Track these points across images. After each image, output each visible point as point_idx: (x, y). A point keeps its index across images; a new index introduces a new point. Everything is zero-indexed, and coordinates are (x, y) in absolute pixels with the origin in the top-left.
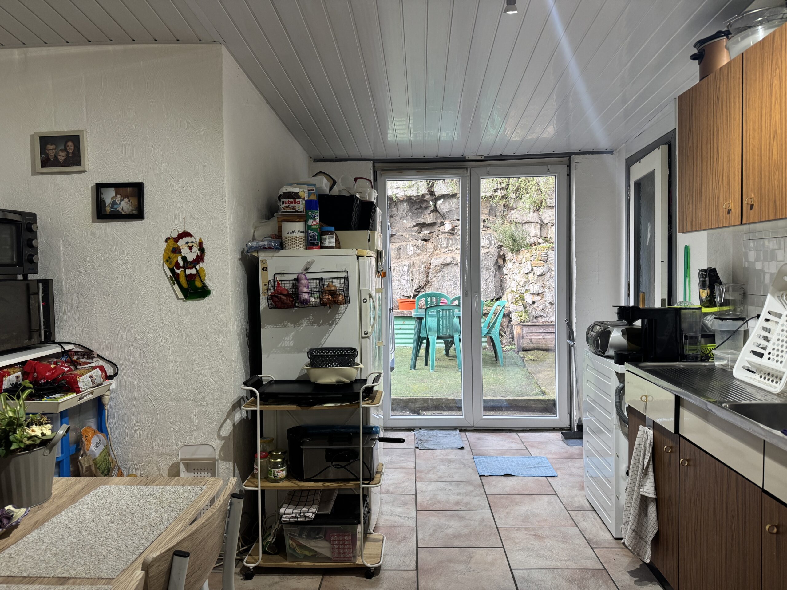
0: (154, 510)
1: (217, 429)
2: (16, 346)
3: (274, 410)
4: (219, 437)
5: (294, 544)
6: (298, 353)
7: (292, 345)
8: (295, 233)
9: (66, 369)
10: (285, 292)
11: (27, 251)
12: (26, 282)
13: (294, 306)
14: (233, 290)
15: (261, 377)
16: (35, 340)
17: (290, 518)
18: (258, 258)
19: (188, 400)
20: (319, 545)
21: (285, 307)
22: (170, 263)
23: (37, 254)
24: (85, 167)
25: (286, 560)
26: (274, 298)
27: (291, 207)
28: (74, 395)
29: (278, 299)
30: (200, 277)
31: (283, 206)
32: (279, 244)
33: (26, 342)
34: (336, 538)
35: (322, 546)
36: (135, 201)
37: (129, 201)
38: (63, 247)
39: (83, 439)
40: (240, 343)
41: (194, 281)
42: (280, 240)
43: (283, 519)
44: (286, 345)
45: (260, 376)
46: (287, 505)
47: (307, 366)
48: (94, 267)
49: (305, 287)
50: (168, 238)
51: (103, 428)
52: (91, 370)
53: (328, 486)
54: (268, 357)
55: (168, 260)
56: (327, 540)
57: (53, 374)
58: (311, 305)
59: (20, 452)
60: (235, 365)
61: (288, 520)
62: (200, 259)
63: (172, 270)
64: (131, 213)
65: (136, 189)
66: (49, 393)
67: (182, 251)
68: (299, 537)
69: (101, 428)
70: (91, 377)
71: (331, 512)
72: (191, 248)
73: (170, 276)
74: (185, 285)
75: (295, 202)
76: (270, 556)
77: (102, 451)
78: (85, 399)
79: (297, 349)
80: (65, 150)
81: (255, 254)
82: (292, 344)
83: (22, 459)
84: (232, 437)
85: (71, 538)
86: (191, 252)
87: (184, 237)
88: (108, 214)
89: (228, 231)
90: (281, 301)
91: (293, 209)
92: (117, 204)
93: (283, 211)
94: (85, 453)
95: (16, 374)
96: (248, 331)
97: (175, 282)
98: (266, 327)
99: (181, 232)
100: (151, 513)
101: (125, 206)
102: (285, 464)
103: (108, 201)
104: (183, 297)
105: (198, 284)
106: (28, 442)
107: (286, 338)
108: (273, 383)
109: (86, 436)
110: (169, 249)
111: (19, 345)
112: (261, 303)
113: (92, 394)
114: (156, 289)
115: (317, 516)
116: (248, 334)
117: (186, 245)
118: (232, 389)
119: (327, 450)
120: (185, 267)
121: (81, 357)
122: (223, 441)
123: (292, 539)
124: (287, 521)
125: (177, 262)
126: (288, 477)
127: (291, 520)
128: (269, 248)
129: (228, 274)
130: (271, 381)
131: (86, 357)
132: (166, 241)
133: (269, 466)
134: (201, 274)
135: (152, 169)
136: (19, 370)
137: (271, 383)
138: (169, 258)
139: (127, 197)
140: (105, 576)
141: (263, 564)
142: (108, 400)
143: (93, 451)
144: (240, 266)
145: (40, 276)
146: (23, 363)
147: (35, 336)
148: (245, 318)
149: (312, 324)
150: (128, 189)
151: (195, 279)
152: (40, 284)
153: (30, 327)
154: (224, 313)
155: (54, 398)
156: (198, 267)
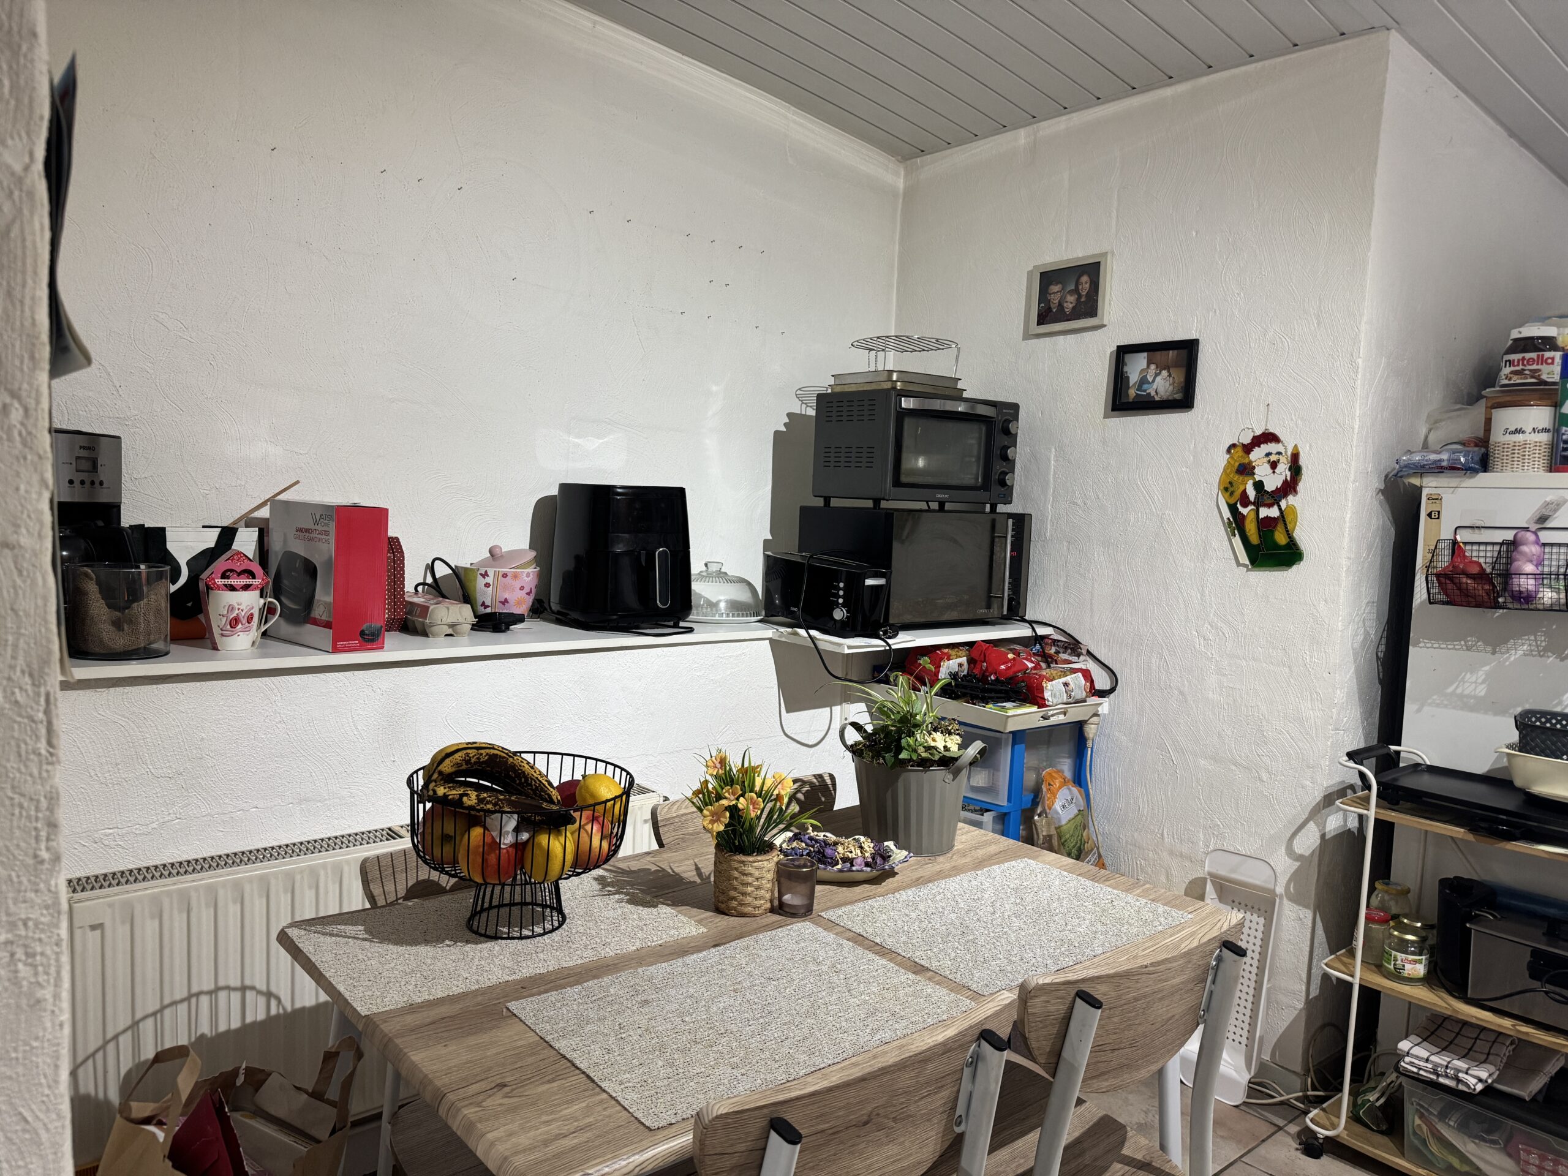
0: (1087, 922)
1: (1288, 835)
2: (965, 617)
3: (1421, 830)
4: (1290, 851)
5: (1424, 1127)
6: (1496, 714)
7: (1482, 693)
8: (1523, 432)
9: (1030, 665)
10: (1475, 570)
11: (998, 467)
12: (993, 516)
13: (1496, 606)
14: (1353, 556)
15: (1398, 753)
16: (994, 611)
17: (1420, 1069)
18: (1420, 489)
19: (1236, 764)
20: (1488, 1157)
21: (1468, 605)
22: (1232, 494)
23: (1013, 472)
24: (1102, 319)
25: (1403, 1155)
26: (1443, 580)
27: (1527, 372)
28: (1035, 709)
29: (1454, 583)
30: (1285, 524)
31: (1506, 370)
32: (1477, 458)
33: (981, 612)
34: (1534, 1158)
35: (1495, 1162)
36: (1179, 375)
37: (1170, 376)
38: (1055, 461)
39: (1044, 788)
40: (1357, 672)
41: (1272, 532)
42: (1483, 450)
43: (1402, 1064)
44: (1466, 692)
45: (1393, 748)
46: (1421, 1040)
47: (1509, 747)
48: (1098, 496)
49: (1531, 561)
50: (1234, 446)
51: (1082, 780)
52: (1068, 673)
53: (1527, 1034)
54: (1419, 710)
55: (1227, 488)
56: (1510, 1155)
57: (1008, 668)
58: (1541, 607)
59: (912, 766)
60: (1339, 714)
61: (1415, 1070)
62: (1289, 487)
63: (1233, 508)
64: (1171, 398)
65: (1184, 353)
66: (998, 698)
67: (1256, 471)
68: (1440, 1120)
69: (1079, 779)
70: (1066, 684)
71: (1534, 1099)
72: (1274, 465)
73: (1228, 519)
74: (1254, 539)
75: (1543, 361)
76: (1368, 1131)
77: (1072, 816)
78: (1053, 721)
79: (1491, 705)
80: (1076, 291)
81: (1416, 481)
82: (1481, 691)
83: (914, 778)
84: (1316, 859)
85: (953, 916)
86: (1274, 472)
87: (1263, 443)
88: (1131, 400)
89: (1356, 431)
90: (1460, 589)
91: (1532, 377)
92: (1149, 383)
93: (1506, 382)
94: (1044, 811)
95: (959, 660)
96: (1382, 648)
97: (1236, 532)
98: (1422, 645)
99: (1258, 432)
100: (1080, 925)
101: (1162, 385)
102: (1425, 951)
103: (1134, 378)
104: (1247, 562)
105: (1281, 538)
106: (924, 755)
107: (1468, 675)
108: (1423, 771)
109: (1050, 784)
110: (1233, 466)
111: (970, 616)
112: (1417, 590)
113: (1065, 713)
114: (1200, 542)
115: (1489, 1090)
116: (1381, 655)
117: (1266, 459)
118: (1327, 763)
119: (1535, 953)
120: (1258, 504)
121: (1061, 650)
122: (1298, 864)
123: (1422, 1116)
124: (1413, 1072)
125: (1244, 492)
126: (1431, 979)
127: (1421, 1072)
128: (1453, 468)
129: (1344, 522)
130: (1418, 765)
131: (1069, 651)
132: (1229, 451)
133: (1387, 941)
134: (1288, 519)
135: (1218, 312)
136: (964, 654)
137: (1416, 768)
138: (1231, 483)
139: (1167, 368)
140: (974, 987)
141: (1347, 1140)
142: (1093, 731)
143: (1058, 813)
144: (1376, 503)
145: (1015, 508)
146: (970, 644)
147: (995, 606)
148: (1378, 618)
149: (1542, 653)
150: (1171, 352)
151: (1275, 527)
152: (1010, 521)
153: (990, 591)
154: (1326, 601)
155: (1003, 707)
156: (1283, 504)
